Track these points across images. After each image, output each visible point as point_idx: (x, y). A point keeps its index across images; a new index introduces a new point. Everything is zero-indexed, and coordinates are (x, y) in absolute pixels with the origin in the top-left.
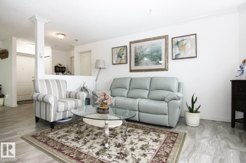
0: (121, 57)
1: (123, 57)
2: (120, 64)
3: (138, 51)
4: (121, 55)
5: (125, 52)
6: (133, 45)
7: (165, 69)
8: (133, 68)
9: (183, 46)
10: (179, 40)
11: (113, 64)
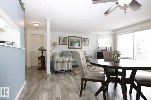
0: (64, 42)
1: (65, 42)
2: (63, 44)
3: (72, 41)
4: (64, 40)
5: (66, 40)
6: (70, 38)
7: (81, 48)
8: (70, 47)
9: (86, 41)
10: (85, 39)
11: (60, 44)
